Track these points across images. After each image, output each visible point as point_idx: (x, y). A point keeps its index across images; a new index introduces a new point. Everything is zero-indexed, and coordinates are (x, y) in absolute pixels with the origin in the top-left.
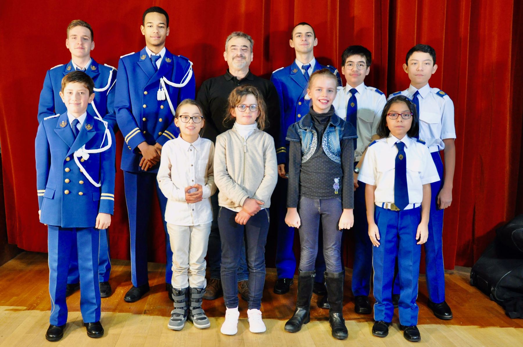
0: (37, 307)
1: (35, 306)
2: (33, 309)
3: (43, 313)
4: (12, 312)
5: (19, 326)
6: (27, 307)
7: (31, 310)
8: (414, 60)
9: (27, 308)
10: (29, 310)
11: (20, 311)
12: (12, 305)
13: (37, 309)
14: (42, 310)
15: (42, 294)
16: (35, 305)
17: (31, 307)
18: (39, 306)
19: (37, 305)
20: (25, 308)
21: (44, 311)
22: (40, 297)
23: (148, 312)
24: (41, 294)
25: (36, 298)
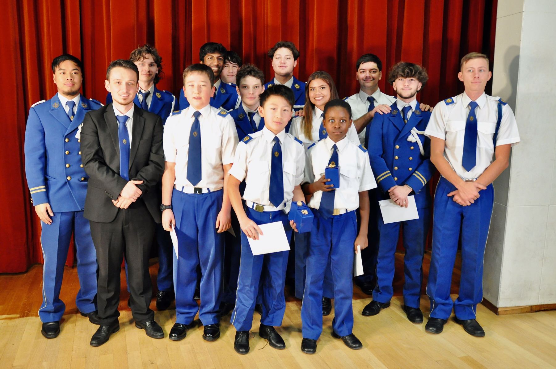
2: (27, 316)
4: (7, 321)
5: (23, 333)
6: (19, 314)
7: (25, 317)
9: (21, 316)
10: (23, 317)
11: (16, 319)
12: (3, 314)
13: (32, 316)
16: (27, 312)
17: (24, 314)
18: (31, 312)
19: (29, 312)
20: (18, 316)
25: (23, 304)
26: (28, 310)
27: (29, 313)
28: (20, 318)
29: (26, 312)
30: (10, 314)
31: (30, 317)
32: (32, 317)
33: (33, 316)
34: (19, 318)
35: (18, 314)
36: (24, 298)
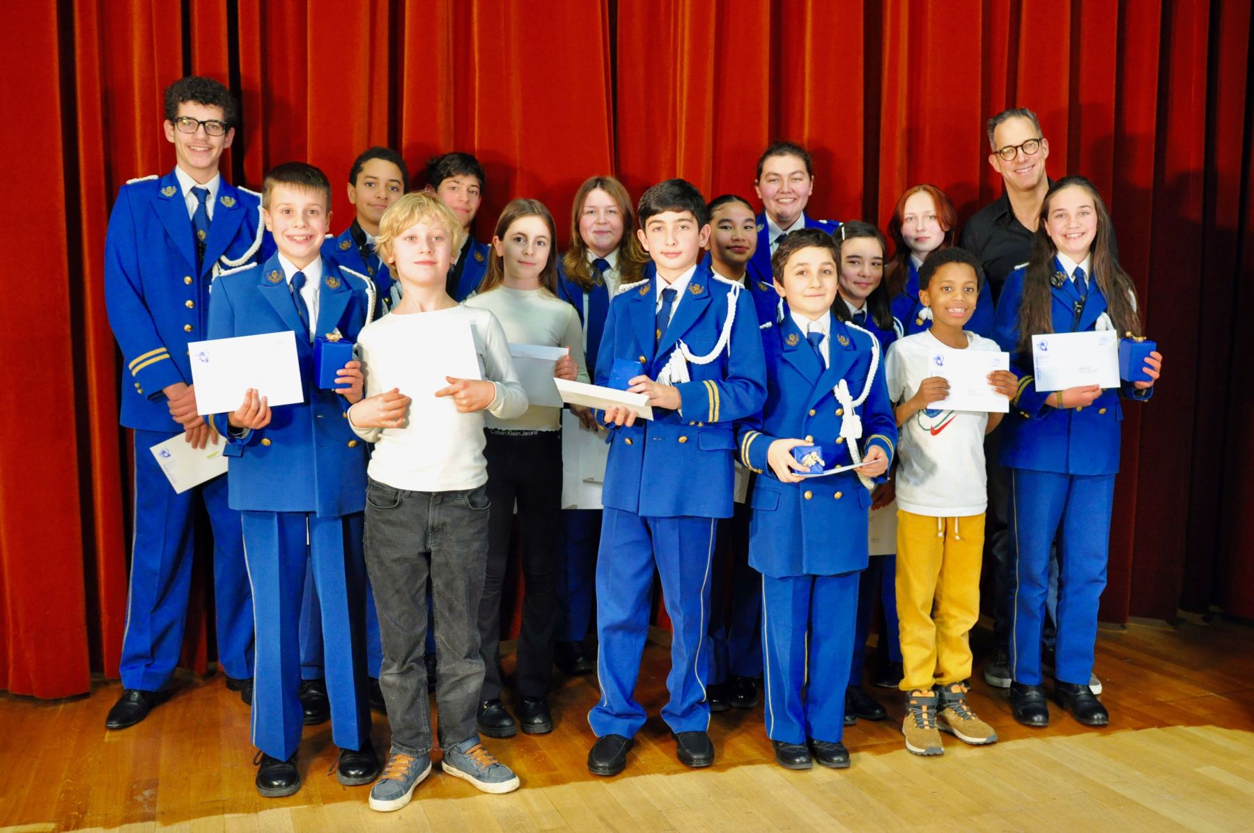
0: (87, 819)
1: (76, 817)
2: (77, 826)
6: (54, 822)
7: (73, 829)
9: (59, 826)
10: (66, 828)
12: (4, 824)
13: (92, 825)
14: (109, 823)
15: (72, 779)
16: (77, 813)
17: (70, 822)
19: (84, 813)
20: (52, 826)
21: (114, 826)
22: (71, 788)
24: (71, 781)
25: (62, 792)
26: (79, 809)
27: (83, 817)
29: (74, 813)
30: (26, 823)
33: (97, 826)
35: (49, 821)
36: (63, 775)
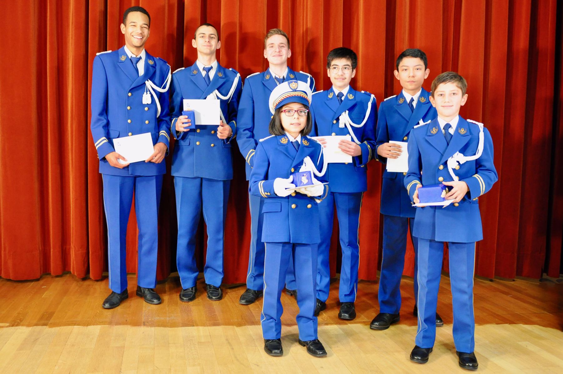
0: (21, 323)
1: (18, 322)
2: (17, 325)
3: (30, 329)
5: (6, 343)
6: (9, 323)
7: (15, 326)
8: (405, 66)
10: (13, 326)
13: (23, 325)
14: (29, 325)
15: (23, 309)
17: (14, 324)
18: (23, 322)
19: (21, 321)
20: (8, 324)
21: (31, 326)
22: (21, 312)
23: (147, 323)
25: (17, 313)
26: (20, 319)
28: (9, 327)
31: (20, 327)
32: (23, 327)
34: (7, 327)
